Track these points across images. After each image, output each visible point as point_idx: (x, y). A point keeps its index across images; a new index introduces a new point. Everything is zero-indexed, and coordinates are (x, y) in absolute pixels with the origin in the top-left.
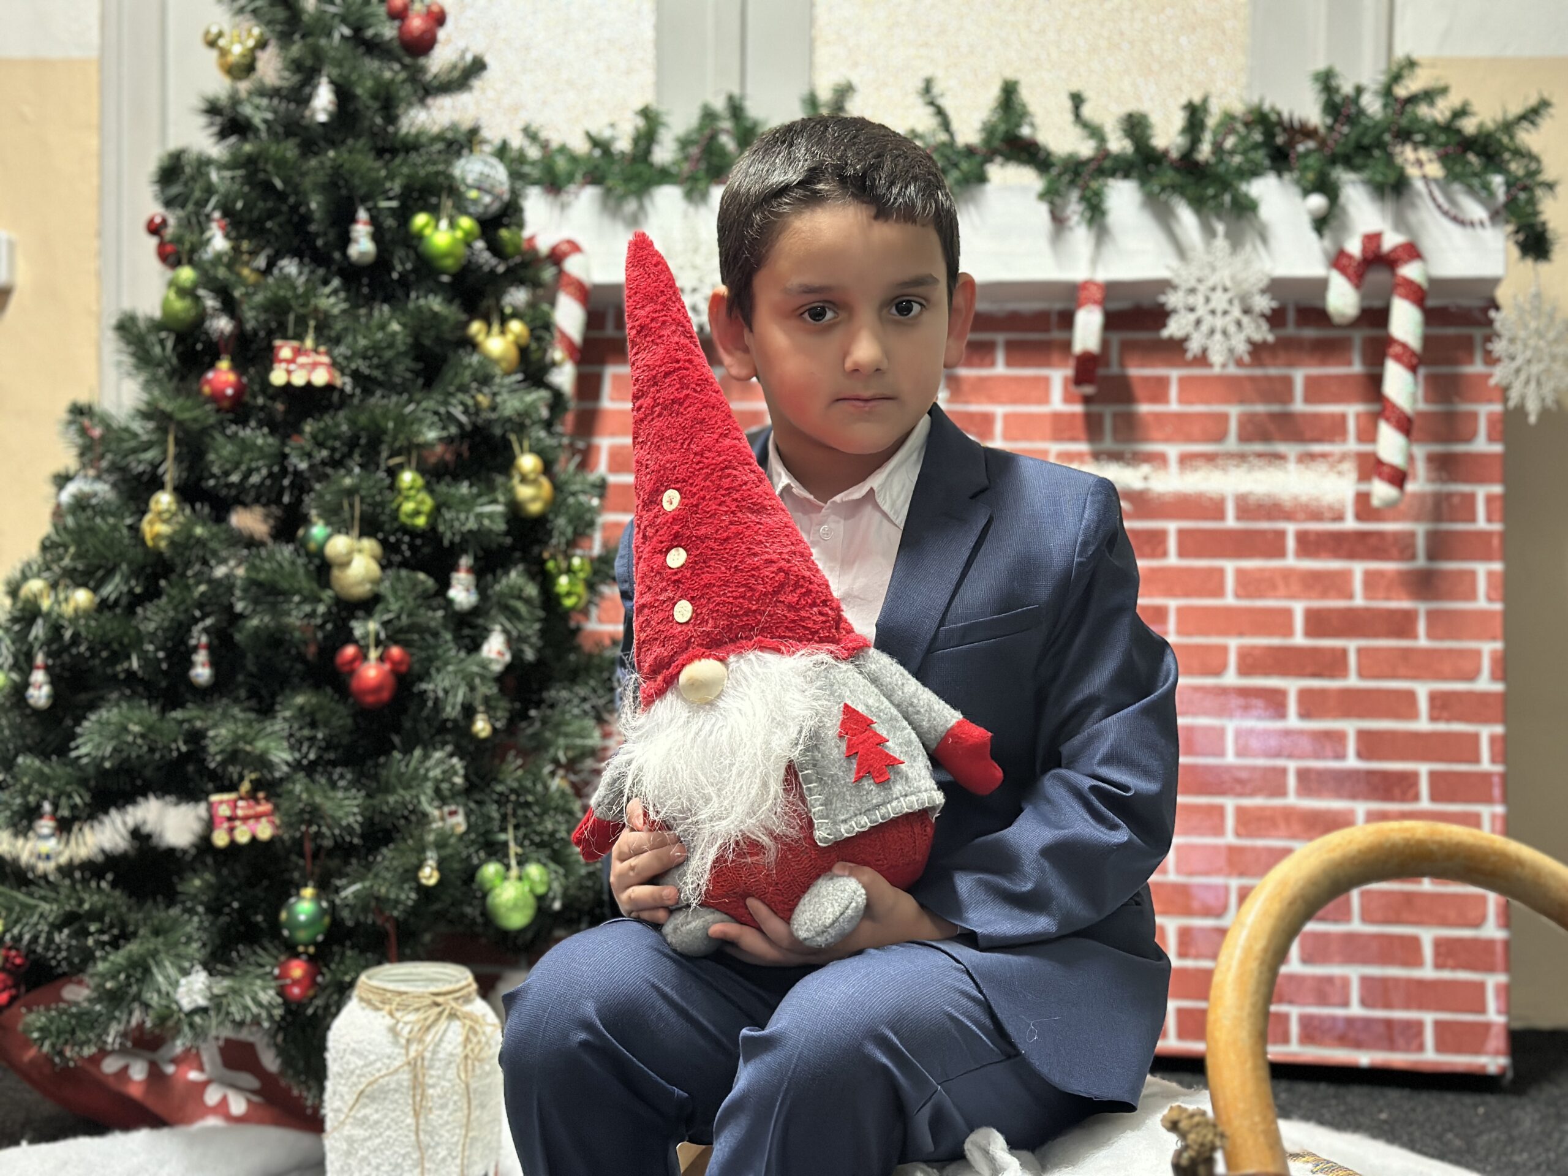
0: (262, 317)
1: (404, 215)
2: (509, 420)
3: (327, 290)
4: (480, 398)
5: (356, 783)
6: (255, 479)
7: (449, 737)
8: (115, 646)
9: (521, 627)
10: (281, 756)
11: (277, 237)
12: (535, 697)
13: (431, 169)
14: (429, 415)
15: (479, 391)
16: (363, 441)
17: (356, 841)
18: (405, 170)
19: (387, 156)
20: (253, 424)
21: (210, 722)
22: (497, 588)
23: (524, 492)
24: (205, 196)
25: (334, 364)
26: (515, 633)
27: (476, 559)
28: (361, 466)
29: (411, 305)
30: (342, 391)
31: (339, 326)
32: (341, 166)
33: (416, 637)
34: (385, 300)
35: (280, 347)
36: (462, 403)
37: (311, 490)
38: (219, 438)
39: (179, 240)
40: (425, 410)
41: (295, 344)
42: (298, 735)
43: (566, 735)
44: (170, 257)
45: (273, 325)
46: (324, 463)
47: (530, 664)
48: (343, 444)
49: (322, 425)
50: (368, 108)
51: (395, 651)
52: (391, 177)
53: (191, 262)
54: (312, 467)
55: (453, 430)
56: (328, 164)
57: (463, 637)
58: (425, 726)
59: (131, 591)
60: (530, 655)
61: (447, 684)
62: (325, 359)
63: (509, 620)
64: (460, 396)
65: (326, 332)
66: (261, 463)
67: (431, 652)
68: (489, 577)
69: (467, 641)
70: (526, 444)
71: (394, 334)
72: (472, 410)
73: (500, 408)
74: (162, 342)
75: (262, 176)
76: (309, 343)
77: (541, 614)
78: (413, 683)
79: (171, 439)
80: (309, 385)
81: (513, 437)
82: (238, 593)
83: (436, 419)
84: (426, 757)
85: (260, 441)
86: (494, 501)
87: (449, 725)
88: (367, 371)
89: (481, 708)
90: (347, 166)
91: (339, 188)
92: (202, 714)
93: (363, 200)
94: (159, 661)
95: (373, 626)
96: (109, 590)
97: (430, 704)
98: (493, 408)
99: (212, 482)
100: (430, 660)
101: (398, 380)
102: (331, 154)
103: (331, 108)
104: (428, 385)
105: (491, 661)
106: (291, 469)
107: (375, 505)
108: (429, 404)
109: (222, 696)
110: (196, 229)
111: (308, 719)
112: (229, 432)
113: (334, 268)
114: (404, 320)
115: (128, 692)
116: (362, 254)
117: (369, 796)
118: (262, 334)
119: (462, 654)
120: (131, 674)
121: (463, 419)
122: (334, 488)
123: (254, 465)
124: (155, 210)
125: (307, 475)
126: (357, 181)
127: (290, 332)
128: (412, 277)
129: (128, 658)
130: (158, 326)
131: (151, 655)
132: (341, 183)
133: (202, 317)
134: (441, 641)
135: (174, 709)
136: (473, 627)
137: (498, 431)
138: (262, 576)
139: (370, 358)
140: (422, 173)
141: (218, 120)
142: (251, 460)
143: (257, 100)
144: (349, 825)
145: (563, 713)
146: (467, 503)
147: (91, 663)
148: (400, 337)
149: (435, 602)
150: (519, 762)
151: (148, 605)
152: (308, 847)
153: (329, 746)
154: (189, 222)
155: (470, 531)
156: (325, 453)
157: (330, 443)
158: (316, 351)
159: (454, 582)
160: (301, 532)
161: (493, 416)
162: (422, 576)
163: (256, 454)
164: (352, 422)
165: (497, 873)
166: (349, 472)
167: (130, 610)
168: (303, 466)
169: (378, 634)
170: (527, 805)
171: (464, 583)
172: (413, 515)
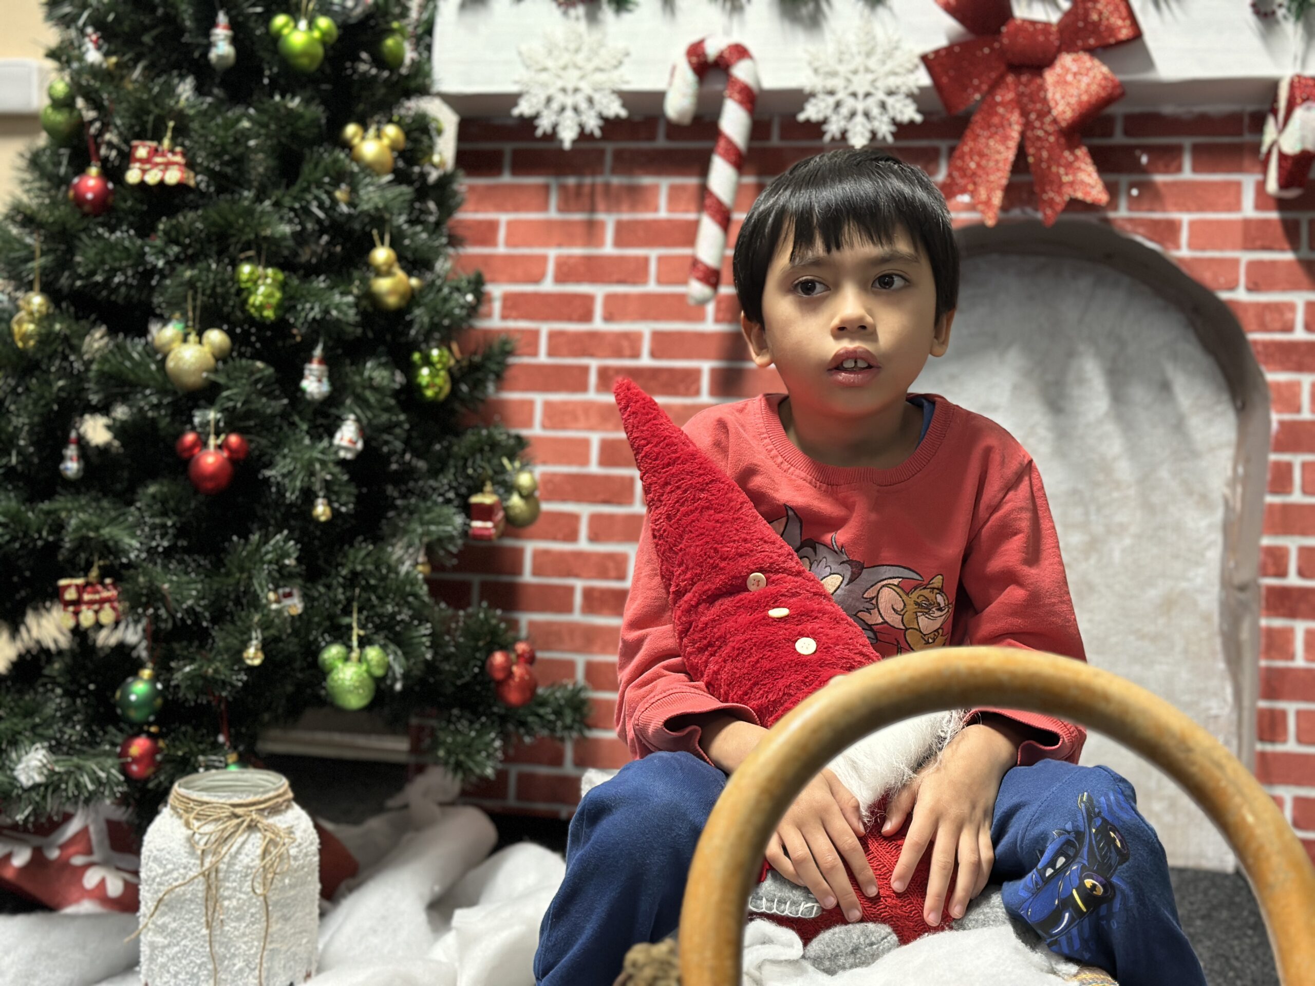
1: (266, 18)
2: (369, 214)
4: (338, 193)
6: (118, 278)
9: (369, 414)
10: (131, 543)
22: (352, 379)
23: (382, 284)
24: (80, 11)
25: (188, 163)
26: (368, 421)
27: (328, 349)
30: (197, 189)
33: (252, 423)
35: (137, 148)
38: (86, 240)
41: (153, 144)
42: (151, 523)
46: (177, 259)
48: (195, 241)
49: (175, 222)
51: (235, 439)
54: (168, 263)
55: (310, 225)
57: (316, 427)
61: (285, 470)
62: (181, 159)
63: (360, 408)
64: (315, 191)
66: (124, 263)
68: (343, 369)
69: (319, 430)
70: (385, 237)
71: (244, 131)
72: (328, 205)
73: (363, 203)
76: (166, 143)
78: (257, 471)
80: (162, 184)
81: (373, 232)
83: (289, 213)
84: (263, 542)
85: (127, 243)
86: (346, 293)
87: (292, 509)
89: (321, 493)
94: (32, 454)
95: (212, 415)
97: (273, 489)
98: (352, 203)
99: (79, 283)
100: (275, 448)
104: (287, 182)
105: (338, 449)
106: (152, 268)
107: (216, 297)
108: (286, 200)
109: (90, 488)
111: (159, 507)
112: (94, 234)
114: (255, 117)
116: (220, 58)
119: (308, 441)
120: (10, 466)
121: (320, 214)
122: (178, 280)
123: (116, 264)
125: (166, 273)
131: (25, 450)
134: (297, 431)
136: (326, 416)
137: (357, 226)
138: (106, 368)
139: (221, 156)
142: (117, 261)
144: (191, 608)
149: (276, 394)
153: (181, 532)
156: (177, 249)
157: (181, 239)
158: (172, 151)
159: (307, 372)
161: (354, 211)
162: (259, 364)
163: (117, 254)
164: (205, 219)
165: (338, 655)
168: (161, 263)
169: (217, 422)
170: (368, 588)
171: (316, 373)
172: (261, 308)
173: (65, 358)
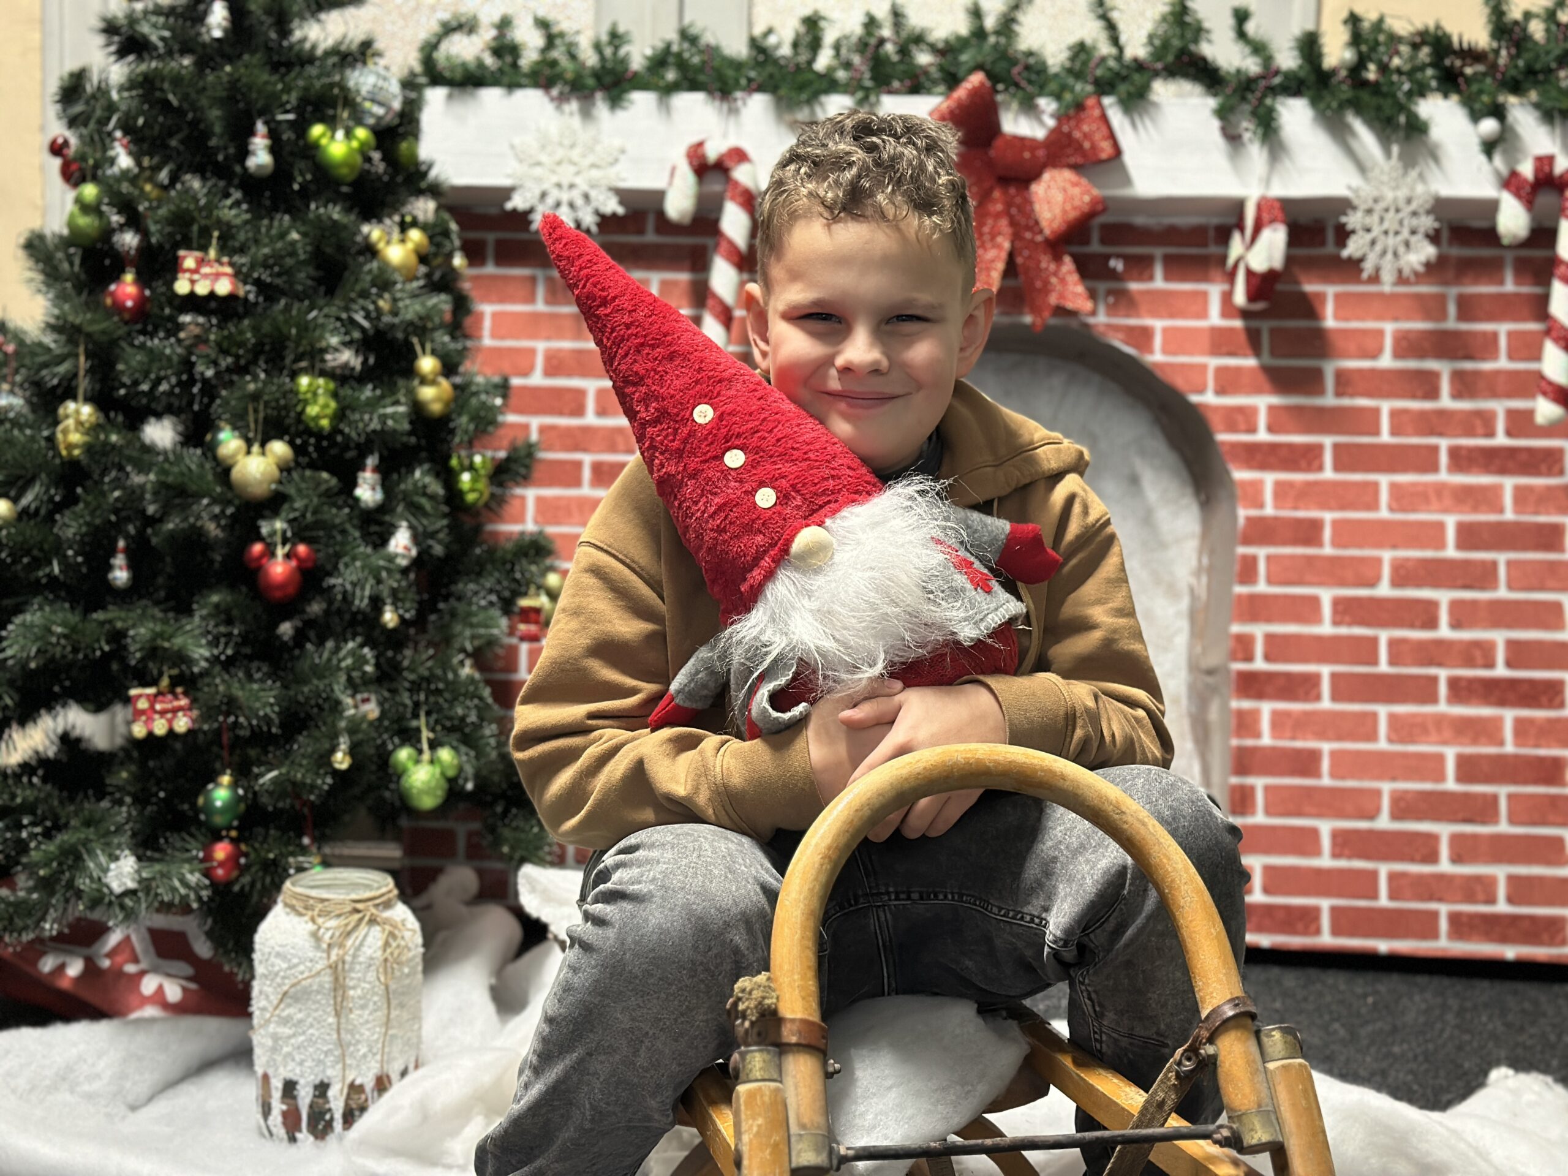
0: (168, 229)
1: (301, 127)
2: (411, 323)
3: (229, 202)
4: (381, 303)
5: (273, 675)
6: (164, 387)
7: (359, 629)
8: (35, 552)
9: (425, 522)
10: (200, 653)
11: (179, 153)
12: (444, 591)
13: (325, 80)
14: (332, 320)
15: (380, 296)
16: (267, 348)
17: (274, 730)
18: (301, 83)
19: (283, 70)
20: (162, 334)
21: (130, 622)
22: (402, 486)
23: (427, 393)
24: (106, 114)
25: (239, 275)
26: (420, 529)
27: (382, 459)
28: (265, 371)
29: (311, 216)
30: (246, 299)
31: (242, 236)
32: (238, 80)
33: (321, 533)
34: (287, 211)
35: (184, 258)
36: (363, 308)
37: (219, 397)
38: (129, 349)
39: (82, 157)
40: (326, 316)
41: (198, 254)
42: (215, 631)
43: (472, 626)
44: (73, 174)
45: (178, 237)
46: (228, 370)
47: (439, 559)
48: (247, 351)
49: (226, 333)
50: (262, 23)
51: (302, 549)
52: (287, 90)
53: (95, 179)
54: (218, 374)
55: (357, 335)
56: (225, 79)
57: (370, 534)
58: (337, 620)
59: (51, 499)
60: (438, 550)
61: (354, 578)
62: (228, 270)
63: (414, 515)
64: (361, 301)
65: (230, 243)
66: (169, 372)
67: (338, 548)
68: (395, 476)
69: (375, 538)
70: (428, 347)
71: (293, 243)
72: (374, 315)
73: (402, 311)
74: (69, 258)
75: (158, 94)
76: (212, 253)
77: (445, 509)
78: (322, 580)
79: (81, 350)
80: (212, 295)
81: (415, 340)
82: (148, 496)
83: (338, 324)
84: (338, 649)
85: (168, 351)
86: (396, 403)
87: (360, 617)
88: (269, 280)
89: (389, 601)
90: (244, 80)
91: (238, 102)
92: (123, 614)
93: (260, 114)
94: (79, 564)
95: (279, 525)
96: (28, 499)
97: (339, 597)
98: (395, 313)
99: (122, 392)
100: (338, 556)
101: (300, 288)
102: (228, 68)
103: (225, 23)
104: (330, 292)
105: (396, 555)
106: (198, 377)
107: (278, 408)
108: (333, 310)
109: (140, 597)
110: (99, 145)
111: (223, 617)
112: (136, 342)
113: (236, 181)
114: (303, 229)
115: (51, 596)
116: (260, 167)
117: (285, 687)
118: (167, 246)
119: (369, 550)
120: (51, 577)
121: (366, 324)
122: (238, 394)
123: (162, 373)
124: (58, 130)
125: (214, 382)
126: (254, 95)
127: (195, 245)
128: (313, 187)
129: (50, 564)
130: (66, 242)
131: (71, 560)
132: (239, 97)
133: (107, 233)
134: (350, 539)
135: (95, 611)
136: (380, 523)
137: (400, 335)
138: (170, 479)
139: (271, 267)
140: (318, 84)
141: (116, 39)
142: (160, 369)
143: (154, 19)
144: (266, 715)
145: (470, 604)
146: (372, 404)
147: (13, 568)
148: (299, 245)
149: (340, 502)
150: (431, 652)
151: (67, 513)
152: (226, 738)
153: (245, 639)
154: (92, 139)
155: (374, 431)
156: (230, 360)
157: (234, 350)
158: (218, 261)
159: (360, 481)
160: (208, 437)
161: (396, 320)
162: (325, 475)
163: (164, 362)
164: (255, 329)
165: (410, 757)
166: (255, 378)
167: (50, 519)
168: (210, 373)
169: (284, 532)
170: (438, 692)
171: (370, 481)
172: (317, 418)
173: (121, 468)
